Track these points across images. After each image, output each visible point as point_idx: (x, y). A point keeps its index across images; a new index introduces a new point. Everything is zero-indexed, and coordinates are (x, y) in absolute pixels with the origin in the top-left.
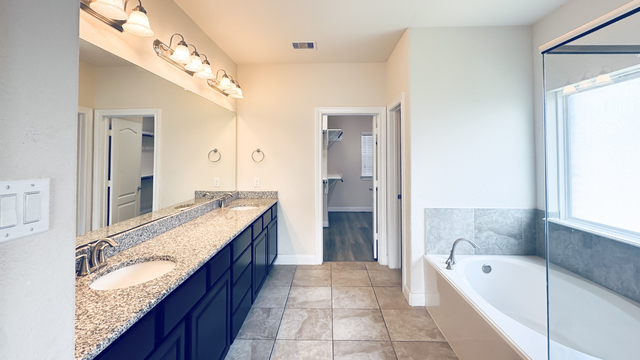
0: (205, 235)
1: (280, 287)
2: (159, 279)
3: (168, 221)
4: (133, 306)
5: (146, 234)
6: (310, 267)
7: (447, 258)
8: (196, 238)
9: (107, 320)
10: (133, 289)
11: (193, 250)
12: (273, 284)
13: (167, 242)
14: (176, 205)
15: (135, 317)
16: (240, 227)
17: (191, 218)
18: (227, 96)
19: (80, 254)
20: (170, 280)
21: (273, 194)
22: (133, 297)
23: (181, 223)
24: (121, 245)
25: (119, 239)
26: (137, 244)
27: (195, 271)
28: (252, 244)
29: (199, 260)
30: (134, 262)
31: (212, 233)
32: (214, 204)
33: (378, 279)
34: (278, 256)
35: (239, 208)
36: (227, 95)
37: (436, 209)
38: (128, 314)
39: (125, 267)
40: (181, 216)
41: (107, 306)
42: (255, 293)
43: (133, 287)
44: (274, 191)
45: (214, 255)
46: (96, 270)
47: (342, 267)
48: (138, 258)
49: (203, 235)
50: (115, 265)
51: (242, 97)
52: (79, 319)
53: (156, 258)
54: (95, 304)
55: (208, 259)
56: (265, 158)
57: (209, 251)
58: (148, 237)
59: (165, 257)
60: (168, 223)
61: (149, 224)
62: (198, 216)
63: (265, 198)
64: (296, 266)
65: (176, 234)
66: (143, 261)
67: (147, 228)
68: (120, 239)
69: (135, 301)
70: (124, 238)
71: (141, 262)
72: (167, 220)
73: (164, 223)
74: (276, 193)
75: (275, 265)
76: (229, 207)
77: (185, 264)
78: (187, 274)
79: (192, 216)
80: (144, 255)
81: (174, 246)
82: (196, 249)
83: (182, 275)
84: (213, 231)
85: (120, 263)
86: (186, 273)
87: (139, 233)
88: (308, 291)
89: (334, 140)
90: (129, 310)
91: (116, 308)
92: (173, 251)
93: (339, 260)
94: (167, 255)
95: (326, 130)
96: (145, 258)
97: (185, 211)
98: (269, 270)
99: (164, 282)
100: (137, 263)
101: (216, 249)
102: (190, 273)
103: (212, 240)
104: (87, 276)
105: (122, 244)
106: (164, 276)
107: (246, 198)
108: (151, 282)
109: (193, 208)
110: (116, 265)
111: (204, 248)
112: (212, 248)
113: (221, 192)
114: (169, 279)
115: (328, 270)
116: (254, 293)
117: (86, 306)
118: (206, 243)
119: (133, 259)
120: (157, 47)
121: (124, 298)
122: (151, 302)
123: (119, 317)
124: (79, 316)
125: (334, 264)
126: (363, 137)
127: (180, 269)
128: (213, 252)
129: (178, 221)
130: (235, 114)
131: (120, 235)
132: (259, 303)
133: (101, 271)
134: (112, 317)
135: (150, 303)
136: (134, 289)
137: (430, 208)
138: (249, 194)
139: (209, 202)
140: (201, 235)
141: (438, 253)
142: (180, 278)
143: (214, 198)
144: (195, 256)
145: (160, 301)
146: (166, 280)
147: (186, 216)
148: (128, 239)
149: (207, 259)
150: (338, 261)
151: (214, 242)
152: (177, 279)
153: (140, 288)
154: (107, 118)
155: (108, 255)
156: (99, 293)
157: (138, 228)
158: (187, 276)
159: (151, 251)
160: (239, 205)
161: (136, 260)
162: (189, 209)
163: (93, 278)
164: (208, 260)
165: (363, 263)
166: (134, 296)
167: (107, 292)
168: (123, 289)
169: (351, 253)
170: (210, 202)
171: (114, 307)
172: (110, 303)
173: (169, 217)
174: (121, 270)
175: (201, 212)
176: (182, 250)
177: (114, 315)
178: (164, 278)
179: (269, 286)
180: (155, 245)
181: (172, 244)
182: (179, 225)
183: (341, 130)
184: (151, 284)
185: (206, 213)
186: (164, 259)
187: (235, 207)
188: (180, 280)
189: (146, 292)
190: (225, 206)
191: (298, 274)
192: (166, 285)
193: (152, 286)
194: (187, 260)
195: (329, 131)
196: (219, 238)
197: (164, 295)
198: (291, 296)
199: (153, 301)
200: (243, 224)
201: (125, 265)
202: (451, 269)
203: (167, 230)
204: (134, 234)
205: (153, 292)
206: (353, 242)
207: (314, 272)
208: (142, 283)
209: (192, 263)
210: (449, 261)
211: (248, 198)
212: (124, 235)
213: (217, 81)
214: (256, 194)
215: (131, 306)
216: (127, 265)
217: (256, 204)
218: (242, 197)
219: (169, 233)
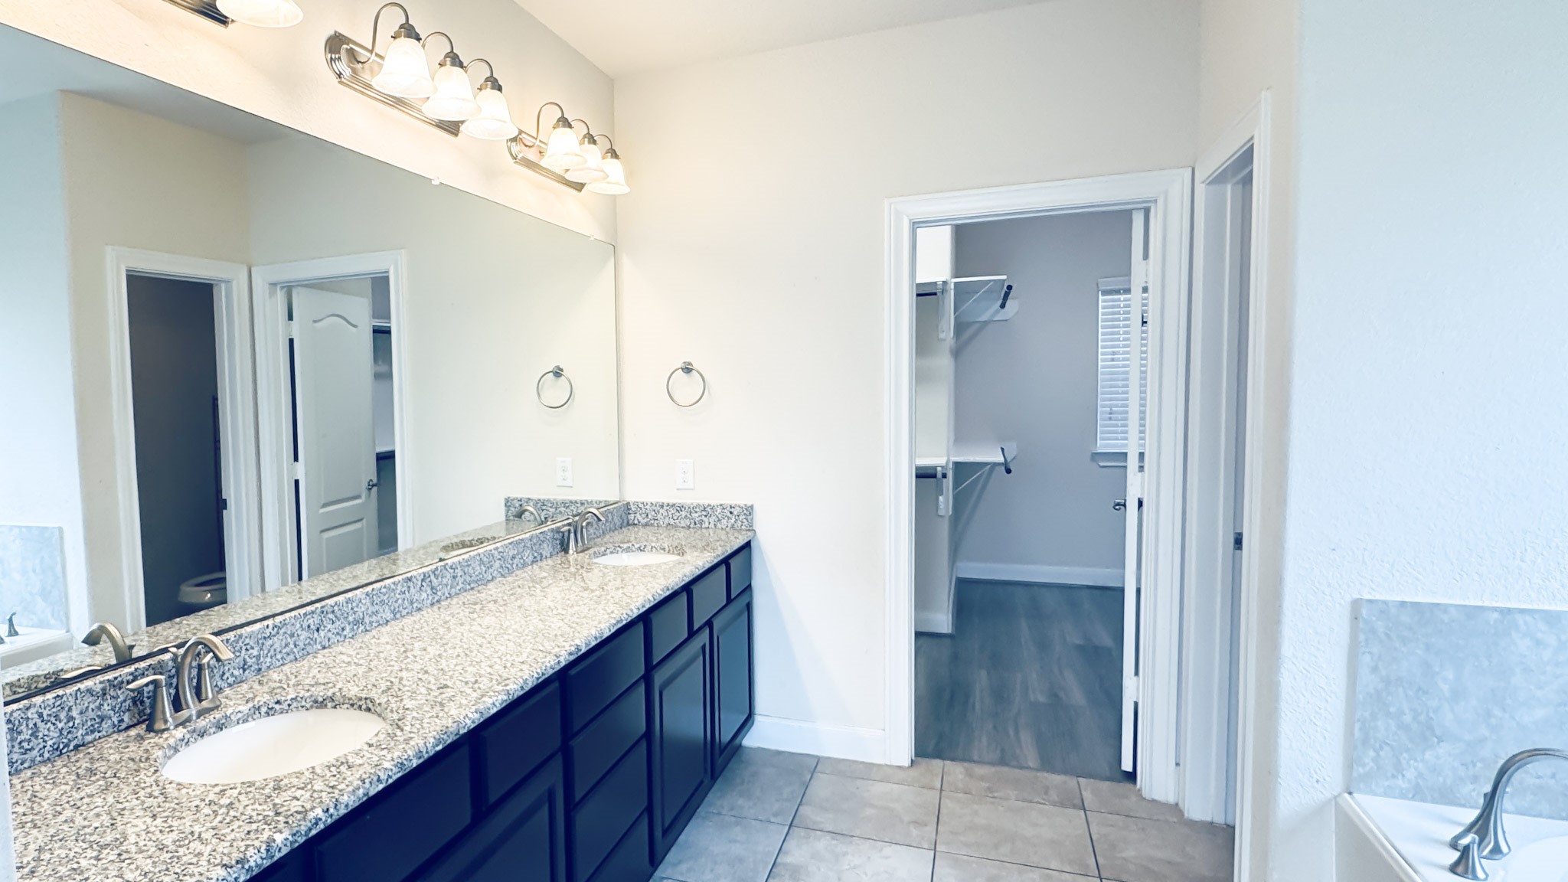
0: (490, 643)
1: (754, 822)
2: (318, 771)
3: (398, 592)
4: (228, 844)
5: (333, 626)
6: (865, 771)
7: (1459, 824)
8: (460, 651)
9: (155, 874)
10: (248, 789)
11: (438, 689)
12: (732, 809)
13: (382, 655)
14: (448, 538)
15: (220, 878)
16: (600, 623)
17: (469, 584)
18: (580, 191)
19: (152, 671)
20: (345, 779)
21: (735, 513)
22: (238, 815)
23: (436, 599)
24: (262, 652)
25: (255, 637)
26: (309, 654)
27: (426, 756)
28: (647, 678)
29: (444, 722)
30: (285, 706)
31: (511, 637)
32: (543, 542)
33: (1130, 853)
34: (758, 719)
35: (625, 555)
36: (579, 187)
37: (1416, 605)
38: (206, 869)
39: (264, 717)
40: (438, 576)
41: (172, 831)
42: (665, 832)
43: (251, 784)
44: (742, 503)
45: (495, 710)
46: (189, 720)
47: (985, 785)
48: (297, 697)
49: (484, 640)
50: (236, 711)
51: (626, 190)
52: (99, 860)
53: (342, 700)
54: (149, 820)
55: (473, 722)
56: (709, 391)
57: (483, 696)
58: (338, 634)
59: (363, 702)
60: (397, 595)
61: (341, 598)
62: (493, 578)
63: (712, 525)
64: (818, 759)
65: (415, 631)
66: (308, 706)
67: (336, 608)
68: (259, 636)
69: (238, 830)
70: (268, 634)
71: (302, 707)
72: (393, 586)
73: (384, 595)
74: (749, 511)
75: (745, 747)
76: (591, 551)
77: (402, 730)
78: (396, 766)
79: (471, 577)
80: (313, 689)
81: (396, 668)
82: (449, 684)
83: (380, 767)
84: (515, 631)
85: (250, 705)
86: (393, 760)
87: (311, 621)
88: (845, 854)
89: (984, 318)
90: (213, 853)
91: (187, 842)
92: (389, 683)
93: (976, 758)
94: (368, 696)
95: (945, 283)
96: (313, 699)
97: (449, 562)
98: (719, 761)
99: (327, 782)
100: (294, 709)
101: (503, 690)
102: (405, 762)
103: (504, 659)
104: (165, 735)
105: (266, 652)
106: (335, 762)
107: (652, 525)
108: (297, 777)
109: (476, 552)
110: (240, 712)
111: (471, 685)
112: (496, 687)
113: (576, 502)
114: (344, 775)
115: (932, 788)
116: (658, 833)
117: (127, 823)
118: (485, 669)
119: (283, 699)
120: (337, 57)
121: (216, 815)
122: (274, 841)
123: (184, 873)
124: (102, 851)
125: (956, 770)
126: (1104, 301)
127: (383, 747)
128: (491, 701)
129: (429, 592)
130: (614, 248)
131: (258, 626)
132: (680, 862)
133: (201, 723)
134: (167, 869)
135: (270, 842)
136: (250, 792)
137: (1382, 598)
138: (661, 511)
139: (528, 535)
140: (480, 640)
141: (1417, 793)
142: (372, 776)
143: (549, 523)
144: (438, 708)
145: (304, 839)
146: (334, 776)
147: (454, 577)
148: (281, 638)
149: (469, 722)
150: (971, 760)
151: (505, 667)
152: (364, 776)
153: (264, 792)
154: (282, 288)
155: (228, 678)
156: (171, 790)
157: (309, 608)
158: (395, 770)
159: (334, 679)
160: (625, 546)
161: (289, 702)
162: (463, 556)
163: (178, 742)
164: (473, 726)
165: (1071, 782)
166: (242, 814)
167: (187, 791)
168: (225, 788)
169: (1027, 738)
170: (532, 536)
171: (186, 838)
172: (180, 825)
173: (400, 578)
174: (251, 724)
175: (501, 567)
176: (411, 683)
177: (174, 864)
178: (333, 769)
179: (719, 814)
180: (349, 659)
181: (392, 663)
182: (432, 604)
183: (1004, 277)
184: (295, 781)
185: (518, 568)
186: (360, 707)
187: (611, 553)
188: (370, 782)
189: (275, 805)
190: (579, 550)
191: (822, 787)
192: (329, 793)
193: (293, 789)
194: (413, 718)
195: (955, 283)
196: (525, 655)
197: (316, 824)
198: (786, 859)
199: (279, 838)
200: (612, 612)
201: (262, 713)
202: (1475, 877)
203: (394, 616)
204: (298, 626)
205: (289, 810)
206: (1042, 699)
207: (878, 789)
208: (273, 775)
209: (422, 731)
210: (1465, 841)
211: (658, 526)
212: (268, 627)
213: (538, 143)
214: (684, 514)
215: (222, 843)
216: (267, 714)
217: (676, 547)
218: (640, 519)
219: (395, 627)
